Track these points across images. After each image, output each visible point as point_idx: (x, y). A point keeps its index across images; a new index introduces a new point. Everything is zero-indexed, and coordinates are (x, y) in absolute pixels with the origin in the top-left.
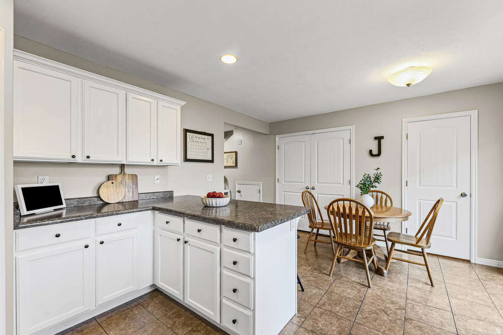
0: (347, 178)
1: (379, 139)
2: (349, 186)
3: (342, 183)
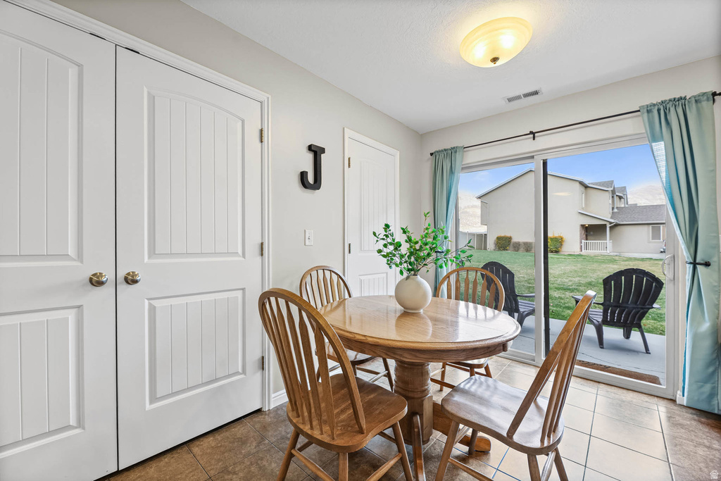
0: (254, 240)
1: (316, 152)
2: (259, 258)
3: (240, 252)
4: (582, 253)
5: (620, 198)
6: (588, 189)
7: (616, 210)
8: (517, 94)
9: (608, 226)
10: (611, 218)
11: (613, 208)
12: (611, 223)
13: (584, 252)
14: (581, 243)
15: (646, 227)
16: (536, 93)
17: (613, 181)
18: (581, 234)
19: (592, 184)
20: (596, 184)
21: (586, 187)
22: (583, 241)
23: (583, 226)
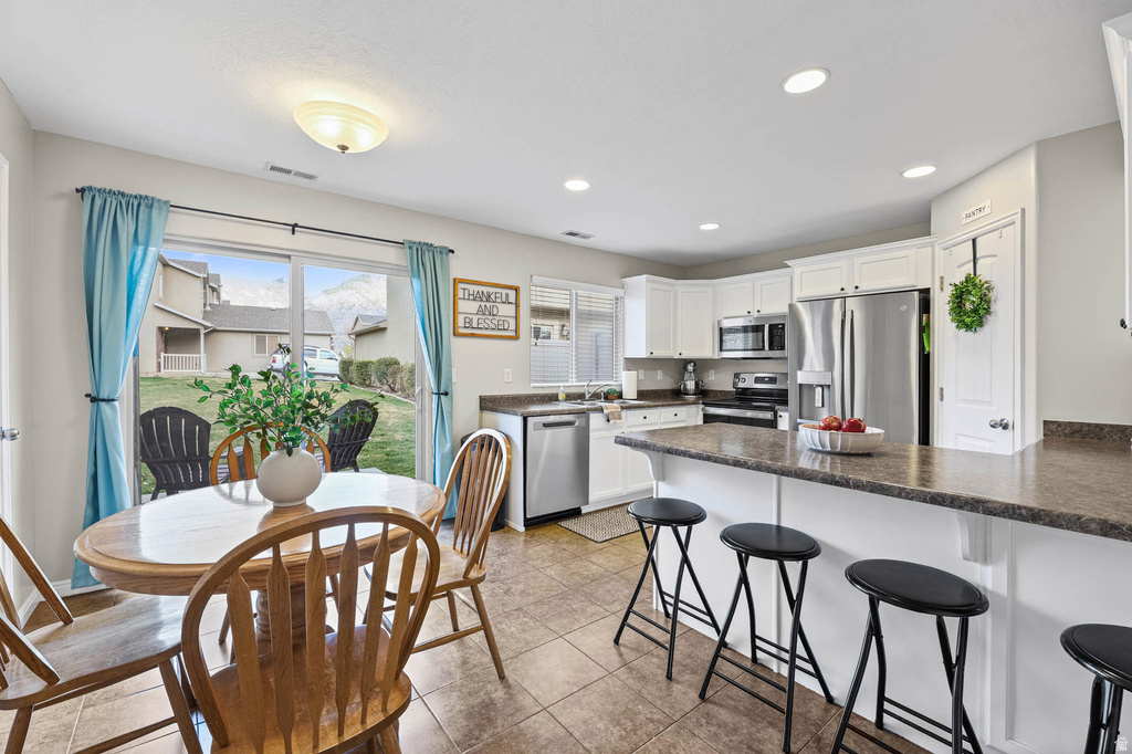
4: (160, 375)
5: (213, 289)
6: (169, 269)
7: (208, 308)
8: (288, 168)
9: (203, 332)
10: (203, 318)
11: (205, 305)
12: (206, 328)
13: (164, 373)
14: (159, 357)
15: (249, 336)
16: (311, 177)
17: (206, 264)
18: (158, 343)
19: (173, 261)
20: (181, 263)
21: (165, 265)
22: (162, 354)
23: (161, 329)
